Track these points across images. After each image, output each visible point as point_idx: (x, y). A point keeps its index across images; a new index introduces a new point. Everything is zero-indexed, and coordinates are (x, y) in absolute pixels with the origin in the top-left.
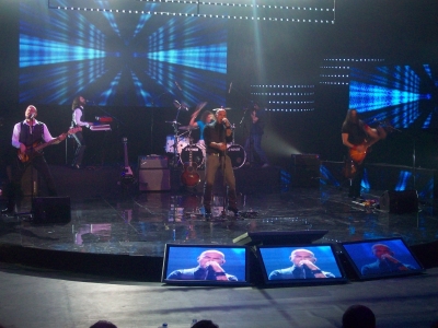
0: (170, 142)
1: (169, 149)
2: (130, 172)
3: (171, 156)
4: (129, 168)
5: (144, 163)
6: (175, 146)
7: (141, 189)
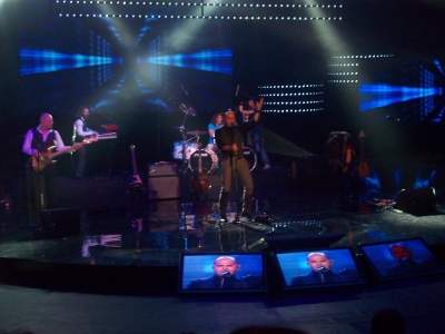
0: (179, 148)
1: (178, 155)
2: (139, 181)
3: (180, 163)
4: (138, 176)
5: (153, 171)
6: (183, 152)
7: (151, 197)
